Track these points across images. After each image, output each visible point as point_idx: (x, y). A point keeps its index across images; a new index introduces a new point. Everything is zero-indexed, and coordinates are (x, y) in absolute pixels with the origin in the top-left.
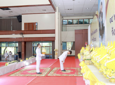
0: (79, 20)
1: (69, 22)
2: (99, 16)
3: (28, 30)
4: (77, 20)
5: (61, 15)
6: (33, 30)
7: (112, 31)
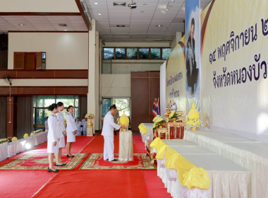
0: (140, 50)
1: (118, 53)
2: (186, 45)
3: (23, 68)
4: (136, 50)
5: (100, 38)
6: (35, 70)
7: (214, 78)
